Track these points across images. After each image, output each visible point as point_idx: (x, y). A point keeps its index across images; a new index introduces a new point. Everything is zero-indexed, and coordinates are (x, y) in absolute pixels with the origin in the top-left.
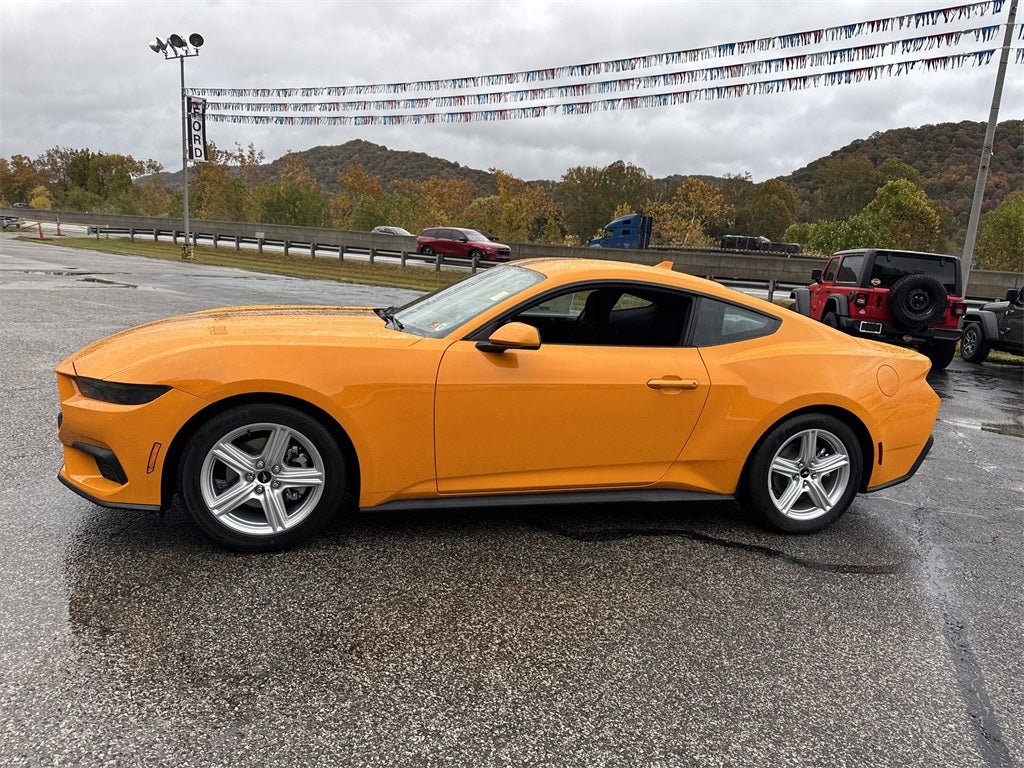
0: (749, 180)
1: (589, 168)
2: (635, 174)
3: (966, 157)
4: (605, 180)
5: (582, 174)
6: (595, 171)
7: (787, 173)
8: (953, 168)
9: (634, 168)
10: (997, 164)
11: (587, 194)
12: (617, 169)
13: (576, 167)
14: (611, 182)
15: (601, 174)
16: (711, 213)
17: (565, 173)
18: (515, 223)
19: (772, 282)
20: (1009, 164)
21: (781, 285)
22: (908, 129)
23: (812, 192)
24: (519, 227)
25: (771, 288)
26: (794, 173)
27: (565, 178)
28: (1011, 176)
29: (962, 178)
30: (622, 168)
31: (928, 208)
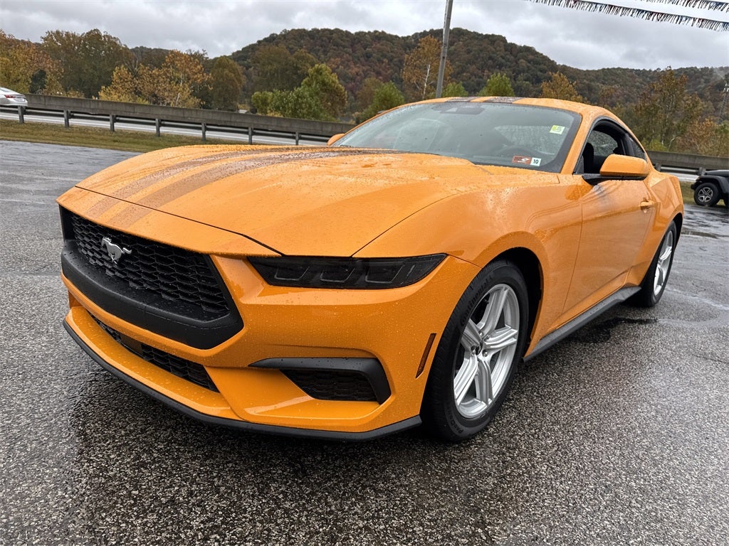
0: (206, 56)
1: (68, 33)
2: (112, 43)
3: (339, 53)
4: (85, 45)
5: (61, 37)
6: (74, 36)
7: (229, 54)
8: (332, 59)
9: (109, 37)
10: (356, 60)
11: (69, 55)
12: (94, 37)
13: (54, 31)
14: (90, 47)
15: (80, 39)
16: (195, 80)
17: (45, 35)
18: (13, 77)
19: (250, 129)
20: (362, 59)
21: (257, 131)
22: (304, 30)
23: (247, 69)
24: (18, 81)
25: (250, 133)
26: (233, 54)
27: (45, 39)
28: (364, 68)
29: (338, 67)
30: (99, 36)
31: (340, 86)
